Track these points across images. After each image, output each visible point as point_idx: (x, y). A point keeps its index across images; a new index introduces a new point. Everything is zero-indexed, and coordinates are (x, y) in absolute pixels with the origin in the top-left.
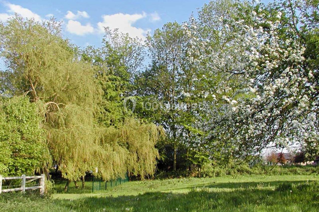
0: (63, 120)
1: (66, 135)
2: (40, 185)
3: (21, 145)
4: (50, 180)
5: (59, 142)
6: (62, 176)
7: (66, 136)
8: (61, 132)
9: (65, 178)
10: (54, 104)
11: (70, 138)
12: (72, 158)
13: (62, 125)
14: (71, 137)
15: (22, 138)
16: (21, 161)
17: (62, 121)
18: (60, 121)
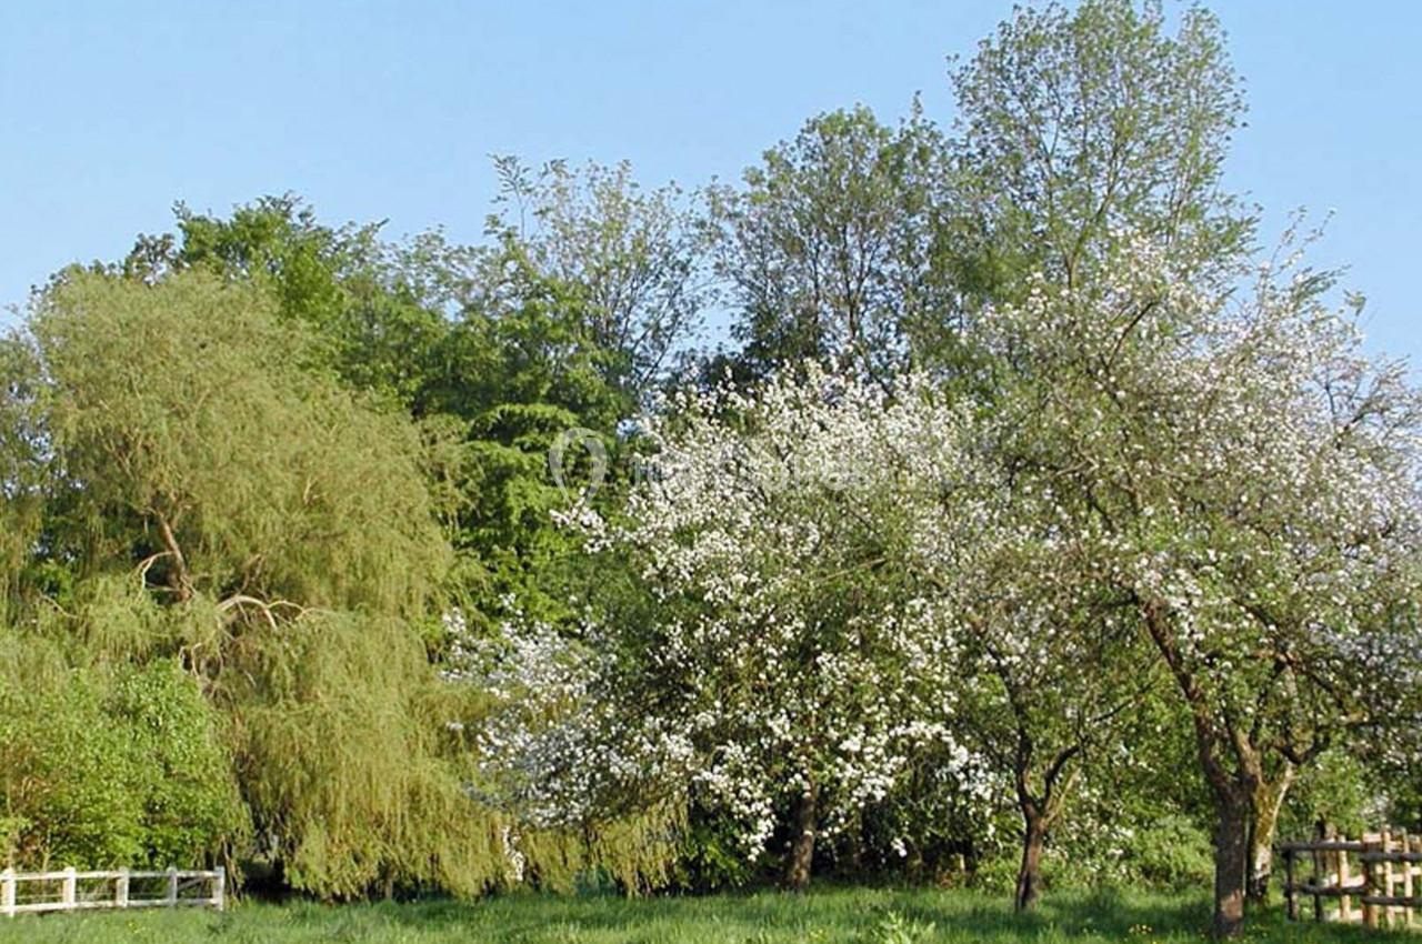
0: (288, 673)
1: (301, 727)
2: (211, 897)
3: (166, 793)
4: (239, 897)
5: (273, 752)
6: (286, 881)
7: (297, 731)
8: (281, 719)
9: (295, 886)
10: (252, 606)
11: (314, 741)
12: (326, 811)
13: (284, 690)
14: (318, 736)
15: (168, 774)
16: (165, 833)
17: (285, 678)
18: (278, 677)
